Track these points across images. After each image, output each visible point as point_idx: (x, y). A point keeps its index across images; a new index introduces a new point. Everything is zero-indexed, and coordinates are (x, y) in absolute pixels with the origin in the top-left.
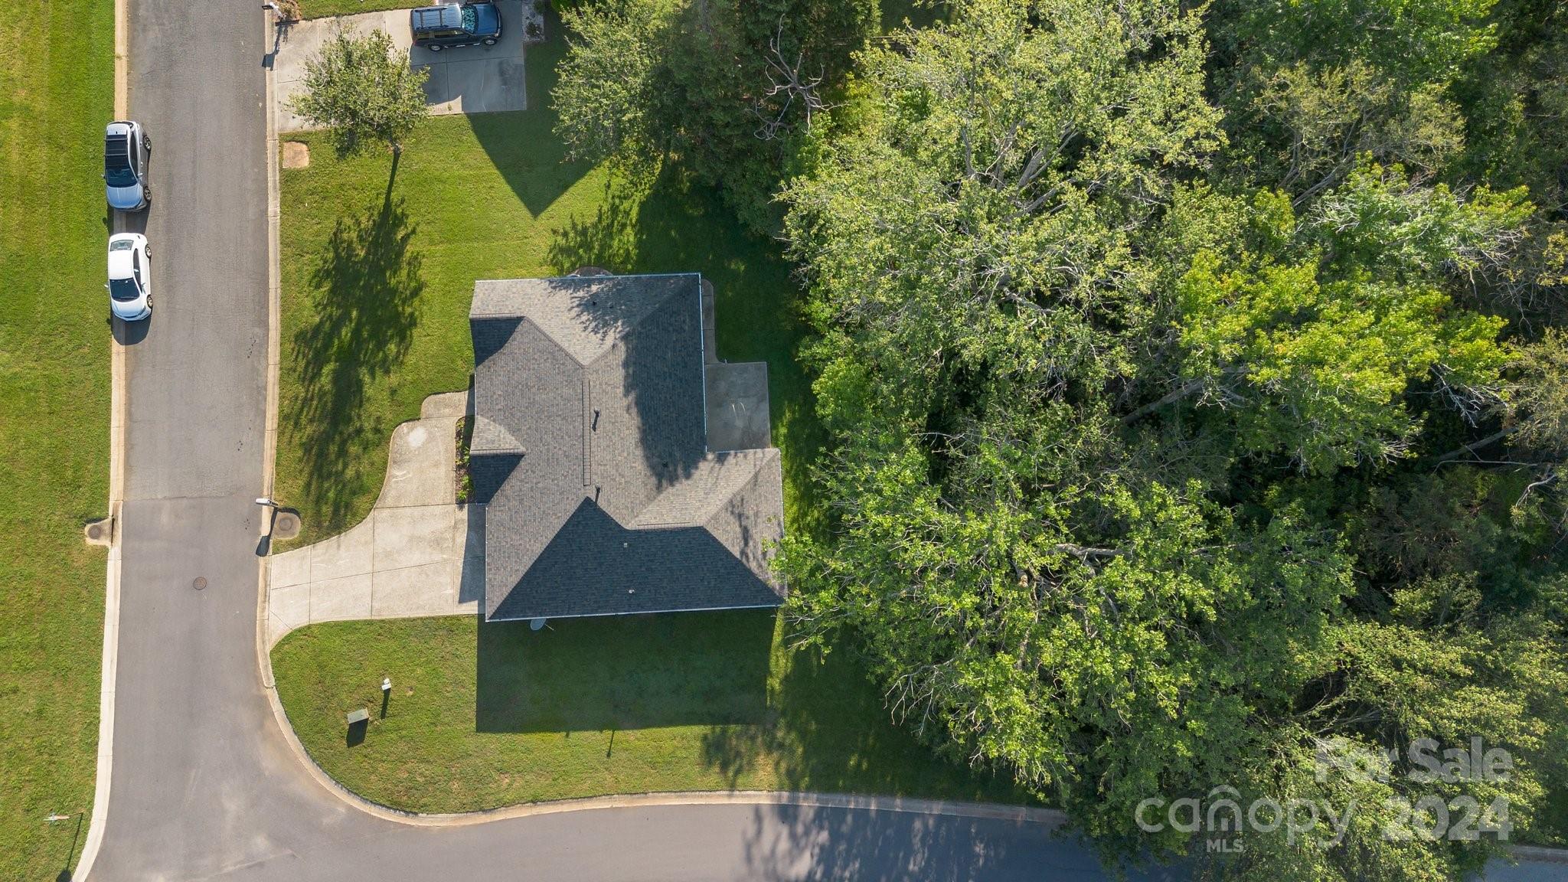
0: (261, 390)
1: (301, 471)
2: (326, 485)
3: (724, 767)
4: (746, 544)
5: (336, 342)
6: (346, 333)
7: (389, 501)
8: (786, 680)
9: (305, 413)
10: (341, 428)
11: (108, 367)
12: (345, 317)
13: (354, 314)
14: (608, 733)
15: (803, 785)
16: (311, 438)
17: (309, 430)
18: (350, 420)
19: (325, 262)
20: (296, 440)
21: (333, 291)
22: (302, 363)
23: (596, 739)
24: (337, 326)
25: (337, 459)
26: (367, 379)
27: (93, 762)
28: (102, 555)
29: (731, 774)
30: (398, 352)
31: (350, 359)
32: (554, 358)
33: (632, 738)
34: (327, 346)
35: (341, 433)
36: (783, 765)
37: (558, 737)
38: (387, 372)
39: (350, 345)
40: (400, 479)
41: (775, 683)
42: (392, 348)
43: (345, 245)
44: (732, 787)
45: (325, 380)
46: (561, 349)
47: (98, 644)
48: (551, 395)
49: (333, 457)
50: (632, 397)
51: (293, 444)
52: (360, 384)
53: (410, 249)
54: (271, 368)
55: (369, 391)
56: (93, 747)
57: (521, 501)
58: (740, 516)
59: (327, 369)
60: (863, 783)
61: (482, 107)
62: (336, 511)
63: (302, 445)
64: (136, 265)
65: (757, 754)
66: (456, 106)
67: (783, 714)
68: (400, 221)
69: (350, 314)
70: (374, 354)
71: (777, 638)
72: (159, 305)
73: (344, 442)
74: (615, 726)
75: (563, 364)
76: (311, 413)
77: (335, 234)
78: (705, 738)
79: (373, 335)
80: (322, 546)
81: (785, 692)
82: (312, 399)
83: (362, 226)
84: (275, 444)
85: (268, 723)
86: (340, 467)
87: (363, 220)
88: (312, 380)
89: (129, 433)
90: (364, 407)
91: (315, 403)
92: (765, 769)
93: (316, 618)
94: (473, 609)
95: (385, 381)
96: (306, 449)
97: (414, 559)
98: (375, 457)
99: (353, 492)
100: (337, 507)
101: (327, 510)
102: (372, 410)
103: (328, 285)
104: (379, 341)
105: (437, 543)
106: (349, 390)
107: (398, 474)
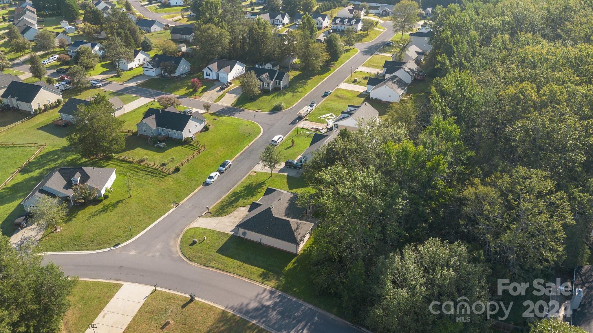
0: (220, 198)
1: (217, 208)
2: (220, 211)
3: (264, 278)
4: (296, 230)
5: (239, 194)
6: (242, 194)
7: (230, 216)
8: (289, 269)
9: (226, 202)
10: (230, 204)
11: (198, 187)
14: (242, 263)
15: (280, 289)
16: (223, 205)
18: (233, 204)
19: (247, 186)
22: (231, 196)
23: (240, 263)
24: (241, 193)
27: (141, 231)
28: (173, 208)
29: (264, 280)
30: (249, 198)
31: (240, 197)
33: (247, 266)
34: (237, 195)
36: (278, 284)
37: (232, 260)
40: (235, 213)
41: (287, 269)
43: (252, 184)
44: (263, 283)
45: (233, 199)
47: (159, 218)
49: (225, 207)
50: (289, 202)
53: (262, 187)
55: (240, 201)
56: (144, 229)
58: (298, 225)
59: (235, 197)
60: (295, 294)
61: (290, 175)
64: (215, 176)
65: (273, 280)
66: (286, 174)
67: (285, 275)
68: (264, 184)
69: (245, 192)
70: (245, 197)
71: (292, 261)
72: (214, 183)
73: (229, 206)
74: (245, 263)
78: (263, 272)
80: (211, 218)
81: (287, 271)
82: (229, 200)
85: (177, 239)
86: (225, 209)
87: (258, 182)
88: (231, 198)
89: (193, 196)
92: (273, 283)
93: (201, 227)
94: (232, 233)
95: (244, 201)
96: (221, 206)
97: (228, 224)
98: (233, 209)
99: (224, 213)
100: (219, 214)
101: (217, 214)
102: (238, 203)
103: (245, 188)
104: (247, 196)
105: (234, 223)
106: (236, 200)
107: (235, 212)
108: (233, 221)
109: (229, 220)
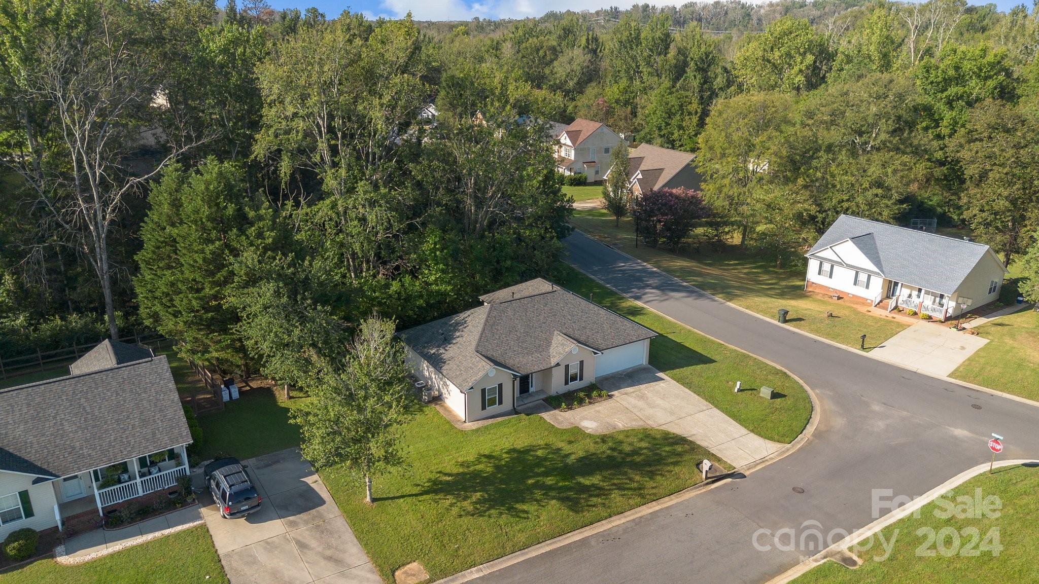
0: (638, 522)
1: (668, 471)
2: (664, 454)
5: (560, 484)
6: (549, 481)
7: (641, 423)
9: (628, 486)
10: (619, 460)
12: (538, 486)
13: (530, 481)
16: (642, 475)
17: (637, 478)
18: (609, 457)
19: (501, 514)
20: (652, 484)
21: (523, 501)
22: (594, 500)
25: (641, 454)
26: (573, 457)
30: (540, 449)
31: (568, 471)
32: (493, 325)
34: (569, 489)
35: (623, 458)
38: (559, 449)
39: (556, 475)
40: (621, 423)
42: (540, 453)
43: (478, 506)
45: (595, 480)
46: (487, 320)
48: (516, 322)
49: (642, 457)
51: (654, 485)
52: (581, 460)
53: (455, 470)
54: (614, 524)
55: (581, 454)
57: (585, 328)
59: (586, 481)
62: (676, 443)
63: (651, 478)
66: (312, 480)
68: (435, 482)
69: (533, 484)
70: (552, 459)
73: (628, 455)
75: (495, 317)
76: (626, 481)
77: (473, 515)
79: (538, 465)
80: (703, 444)
82: (614, 484)
83: (454, 501)
84: (667, 499)
86: (645, 451)
87: (448, 502)
88: (601, 489)
90: (594, 451)
91: (615, 481)
93: (744, 431)
94: (661, 375)
95: (567, 448)
96: (652, 475)
97: (659, 402)
98: (621, 437)
99: (655, 439)
100: (672, 444)
101: (679, 448)
102: (592, 448)
103: (519, 506)
104: (540, 461)
105: (642, 397)
106: (589, 464)
107: (620, 425)
108: (641, 404)
109: (651, 411)
